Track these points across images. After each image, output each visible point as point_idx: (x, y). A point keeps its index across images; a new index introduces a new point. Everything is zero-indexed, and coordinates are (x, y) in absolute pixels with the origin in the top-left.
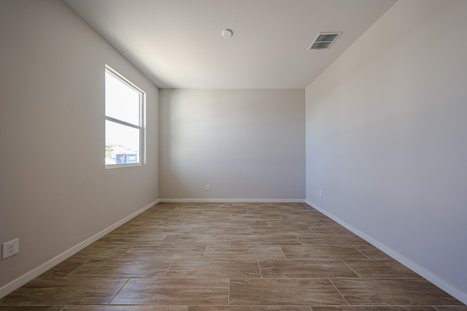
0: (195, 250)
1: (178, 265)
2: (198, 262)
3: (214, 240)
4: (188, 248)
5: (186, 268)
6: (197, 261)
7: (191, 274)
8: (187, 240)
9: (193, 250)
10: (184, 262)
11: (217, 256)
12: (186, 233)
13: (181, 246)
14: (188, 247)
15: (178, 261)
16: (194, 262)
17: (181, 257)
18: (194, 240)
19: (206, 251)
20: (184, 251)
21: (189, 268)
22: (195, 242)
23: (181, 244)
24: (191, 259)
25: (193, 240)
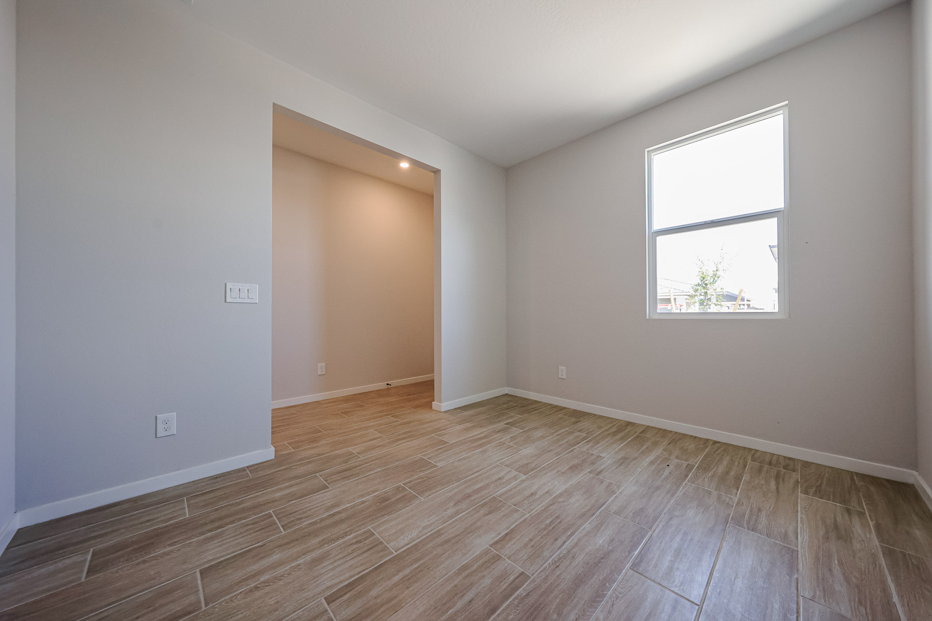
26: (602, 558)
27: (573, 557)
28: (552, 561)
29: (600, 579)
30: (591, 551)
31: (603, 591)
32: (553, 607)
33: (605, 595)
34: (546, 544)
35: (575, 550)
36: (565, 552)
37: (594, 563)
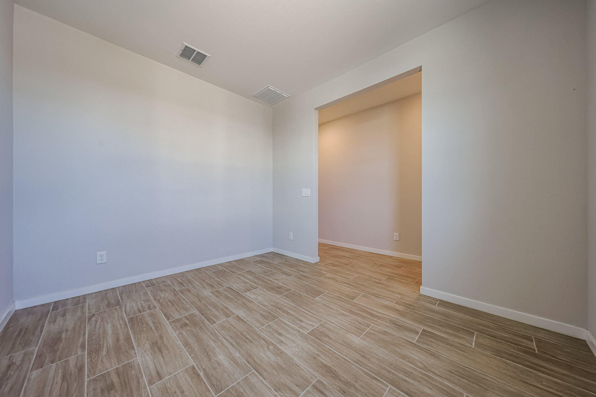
0: (327, 336)
1: (355, 328)
2: (331, 320)
3: (289, 336)
4: (333, 345)
5: (346, 321)
6: (331, 322)
7: (343, 315)
8: (329, 365)
9: (329, 337)
10: (346, 328)
11: (307, 316)
12: (321, 392)
13: (344, 355)
14: (334, 348)
15: (354, 333)
16: (335, 322)
17: (348, 336)
18: (315, 356)
19: (314, 327)
20: (343, 343)
21: (343, 320)
22: (318, 350)
23: (342, 359)
24: (338, 327)
25: (318, 358)
26: (207, 354)
27: (215, 341)
28: (217, 333)
29: (195, 348)
30: (215, 350)
31: (188, 347)
32: (193, 329)
33: (185, 347)
34: (230, 333)
35: (219, 343)
36: (220, 339)
37: (206, 349)
